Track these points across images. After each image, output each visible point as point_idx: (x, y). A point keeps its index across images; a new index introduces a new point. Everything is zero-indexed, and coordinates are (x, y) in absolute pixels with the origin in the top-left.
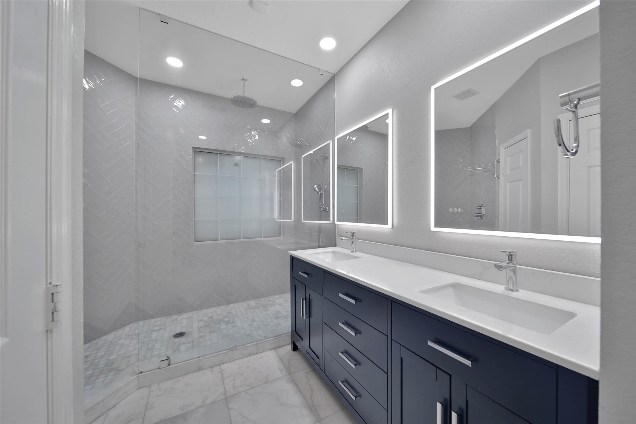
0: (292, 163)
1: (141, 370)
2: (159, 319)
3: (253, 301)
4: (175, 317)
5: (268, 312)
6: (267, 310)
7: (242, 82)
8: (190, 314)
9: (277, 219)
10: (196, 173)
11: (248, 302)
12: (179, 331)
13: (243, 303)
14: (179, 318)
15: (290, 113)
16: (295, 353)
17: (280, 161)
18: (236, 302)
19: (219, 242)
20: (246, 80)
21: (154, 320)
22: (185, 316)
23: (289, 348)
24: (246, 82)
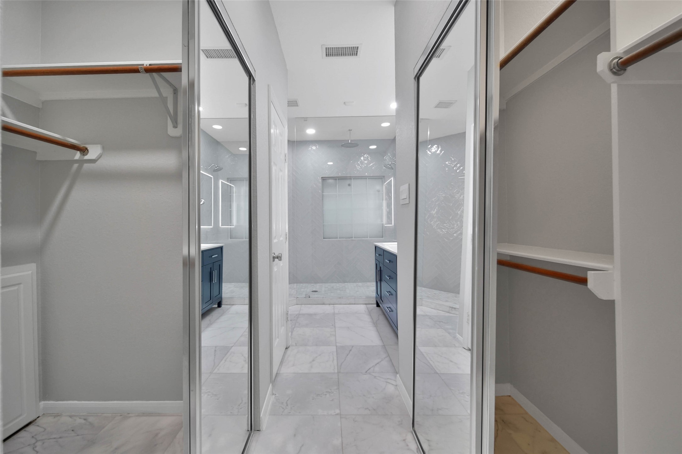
0: (392, 178)
1: (298, 297)
2: (305, 284)
3: (360, 283)
4: (312, 284)
5: (368, 289)
6: (369, 288)
7: (349, 132)
8: (321, 284)
9: (386, 224)
10: (324, 194)
11: (357, 283)
12: (314, 290)
13: (354, 283)
14: (315, 285)
15: (389, 140)
16: (378, 308)
17: (382, 178)
18: (349, 282)
19: (338, 239)
20: (351, 130)
21: (302, 284)
22: (318, 285)
23: (375, 305)
24: (351, 131)
